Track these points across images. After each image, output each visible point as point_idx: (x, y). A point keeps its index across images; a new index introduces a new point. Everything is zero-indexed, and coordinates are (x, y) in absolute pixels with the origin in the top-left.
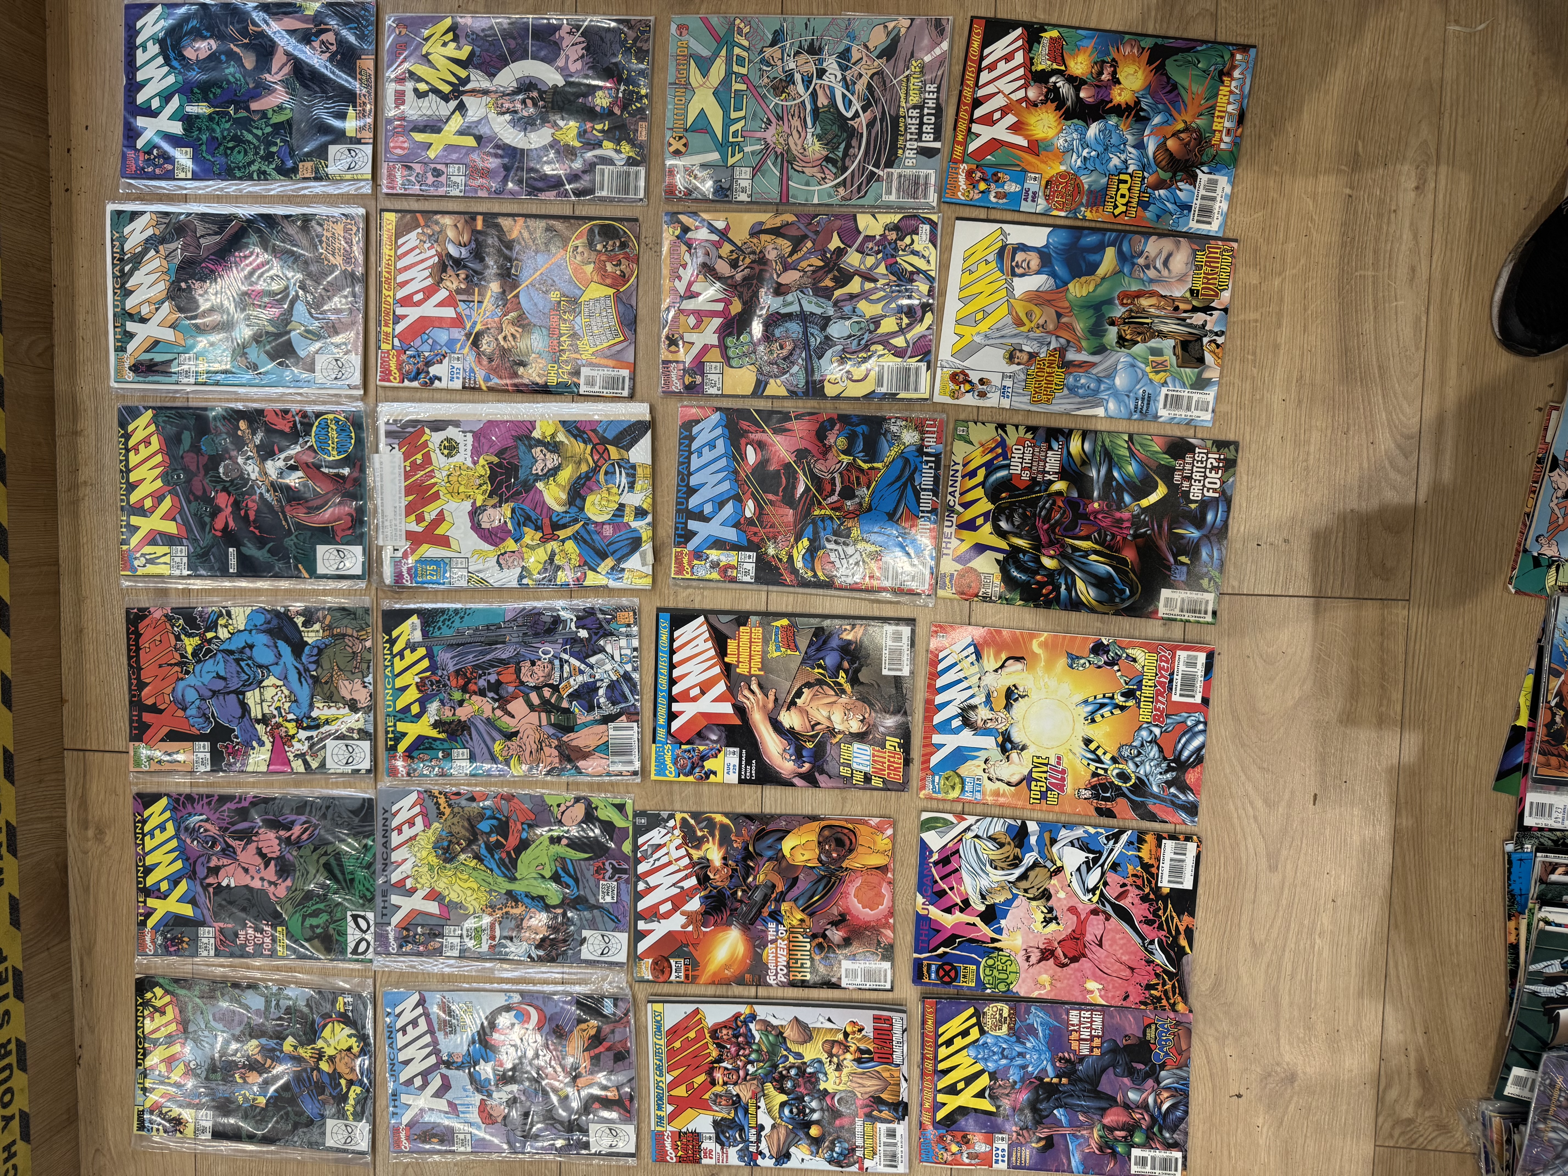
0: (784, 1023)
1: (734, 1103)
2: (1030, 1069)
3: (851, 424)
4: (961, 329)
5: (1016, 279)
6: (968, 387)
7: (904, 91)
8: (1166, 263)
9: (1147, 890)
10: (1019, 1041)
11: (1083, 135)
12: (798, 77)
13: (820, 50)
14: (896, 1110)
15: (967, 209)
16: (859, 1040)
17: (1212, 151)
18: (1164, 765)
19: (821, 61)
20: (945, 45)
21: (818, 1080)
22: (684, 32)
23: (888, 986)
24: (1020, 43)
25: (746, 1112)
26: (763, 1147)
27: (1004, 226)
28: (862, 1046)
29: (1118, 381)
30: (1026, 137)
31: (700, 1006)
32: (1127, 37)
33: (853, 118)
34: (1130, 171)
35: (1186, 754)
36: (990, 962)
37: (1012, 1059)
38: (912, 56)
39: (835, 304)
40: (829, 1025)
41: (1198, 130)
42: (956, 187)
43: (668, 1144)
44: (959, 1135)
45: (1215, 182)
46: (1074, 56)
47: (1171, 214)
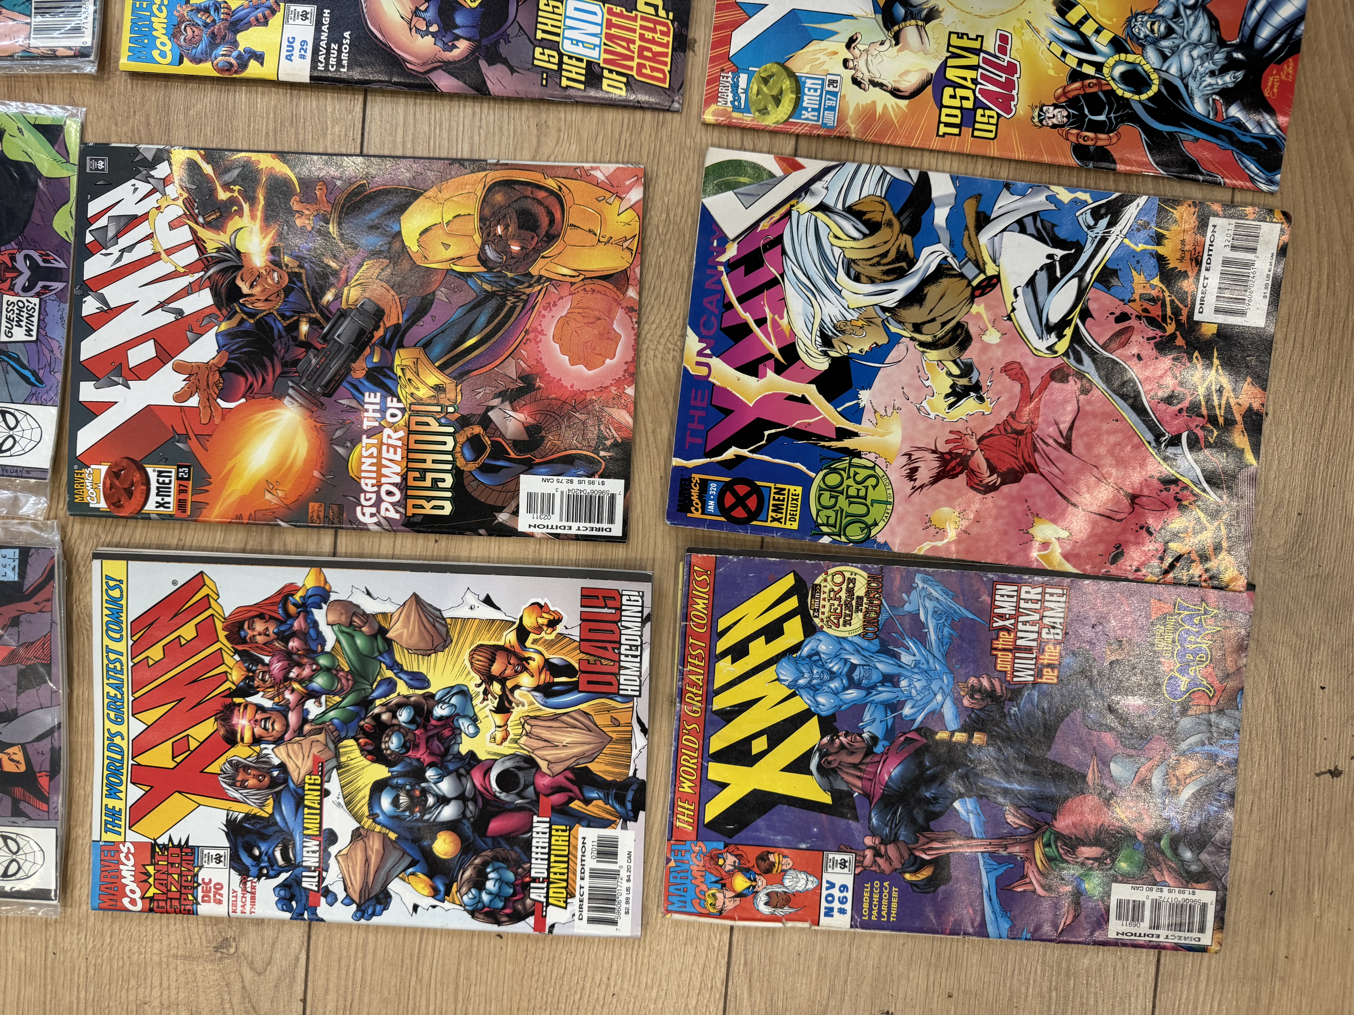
0: (389, 608)
1: (274, 783)
2: (907, 711)
9: (1171, 328)
10: (886, 651)
14: (621, 800)
16: (550, 644)
18: (1219, 57)
21: (456, 732)
23: (617, 530)
25: (299, 803)
26: (333, 878)
28: (555, 659)
31: (207, 568)
35: (1266, 32)
36: (833, 479)
37: (870, 689)
40: (487, 613)
43: (127, 871)
44: (752, 853)
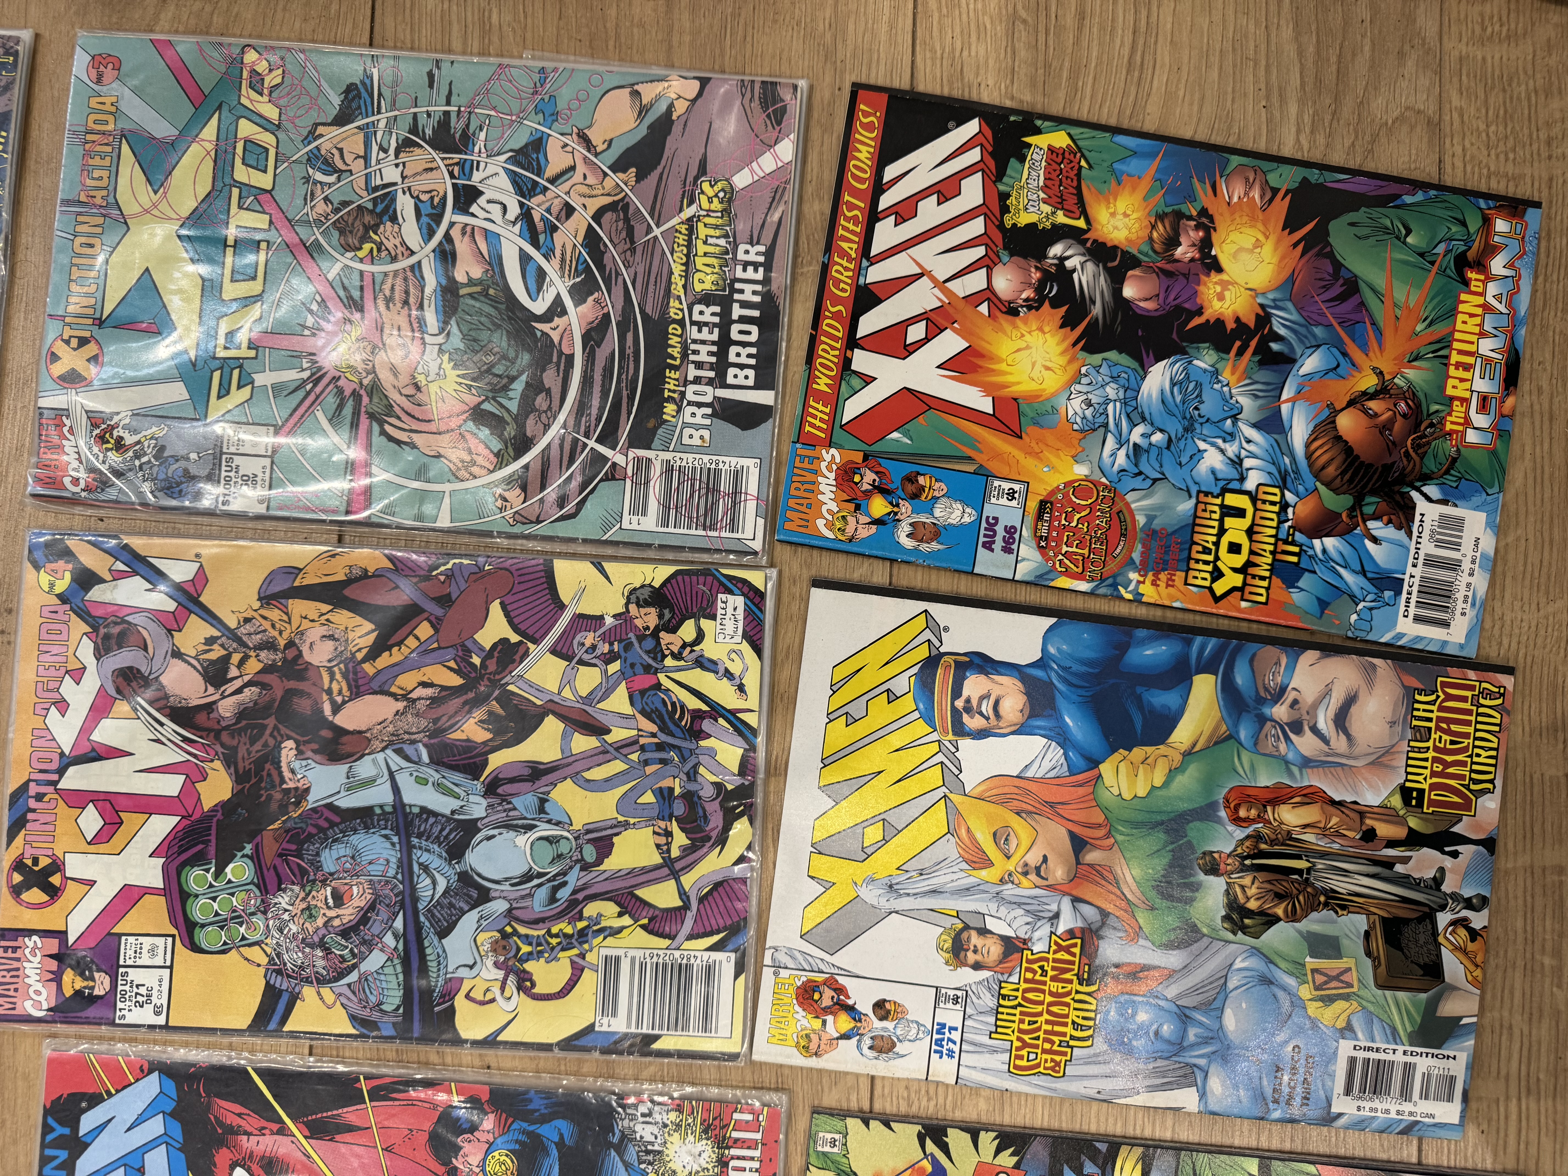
3: (525, 1115)
4: (824, 866)
5: (965, 743)
6: (845, 1023)
7: (680, 256)
8: (1341, 720)
11: (1131, 392)
12: (405, 205)
13: (466, 141)
15: (841, 560)
17: (1448, 447)
19: (468, 169)
20: (786, 150)
22: (109, 73)
24: (974, 156)
27: (935, 608)
29: (1230, 1020)
30: (988, 389)
32: (1235, 160)
33: (547, 317)
34: (1250, 485)
38: (703, 170)
39: (491, 789)
41: (1410, 394)
42: (814, 506)
45: (1458, 524)
46: (1109, 197)
47: (1354, 600)
